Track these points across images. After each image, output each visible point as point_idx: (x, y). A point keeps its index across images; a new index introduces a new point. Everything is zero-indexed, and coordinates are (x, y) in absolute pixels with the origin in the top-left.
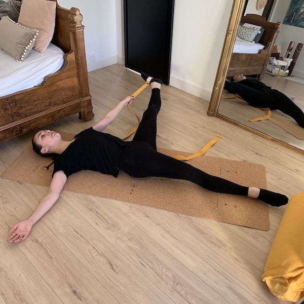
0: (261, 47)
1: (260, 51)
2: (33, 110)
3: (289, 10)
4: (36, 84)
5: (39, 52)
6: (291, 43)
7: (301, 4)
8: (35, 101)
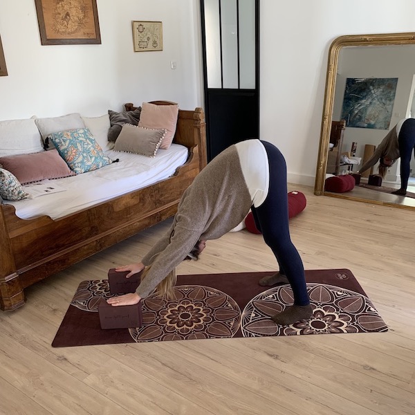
0: (332, 145)
1: (332, 149)
2: (169, 199)
3: (343, 113)
4: (170, 175)
5: (165, 149)
6: (353, 143)
7: (354, 106)
8: (171, 189)
